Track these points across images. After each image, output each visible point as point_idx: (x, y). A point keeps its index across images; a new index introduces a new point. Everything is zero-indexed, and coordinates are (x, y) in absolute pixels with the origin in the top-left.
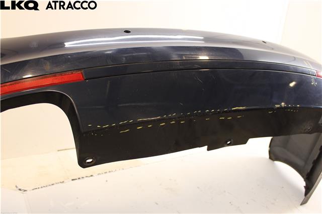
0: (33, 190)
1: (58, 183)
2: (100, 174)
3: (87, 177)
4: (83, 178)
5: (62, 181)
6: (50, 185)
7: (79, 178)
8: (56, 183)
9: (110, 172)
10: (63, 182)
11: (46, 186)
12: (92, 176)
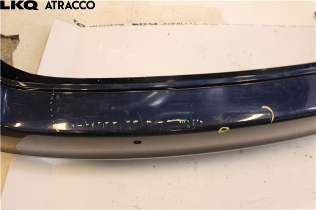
0: (91, 27)
1: (117, 25)
2: (166, 24)
3: (150, 24)
4: (145, 24)
5: (121, 24)
6: (108, 25)
7: (141, 24)
8: (115, 25)
9: (178, 24)
10: (123, 25)
11: (105, 26)
12: (156, 24)
